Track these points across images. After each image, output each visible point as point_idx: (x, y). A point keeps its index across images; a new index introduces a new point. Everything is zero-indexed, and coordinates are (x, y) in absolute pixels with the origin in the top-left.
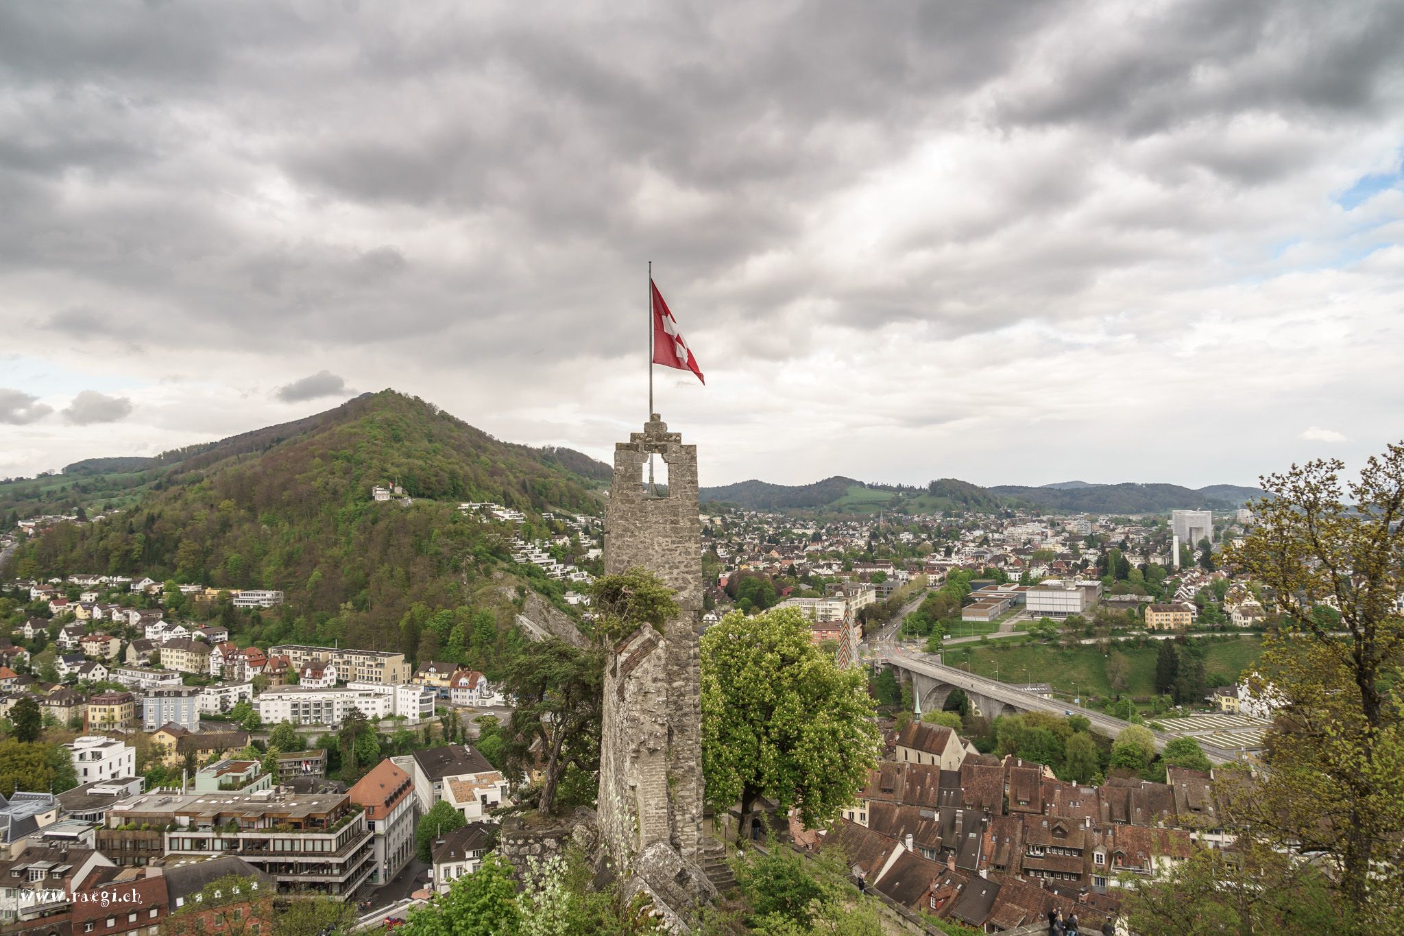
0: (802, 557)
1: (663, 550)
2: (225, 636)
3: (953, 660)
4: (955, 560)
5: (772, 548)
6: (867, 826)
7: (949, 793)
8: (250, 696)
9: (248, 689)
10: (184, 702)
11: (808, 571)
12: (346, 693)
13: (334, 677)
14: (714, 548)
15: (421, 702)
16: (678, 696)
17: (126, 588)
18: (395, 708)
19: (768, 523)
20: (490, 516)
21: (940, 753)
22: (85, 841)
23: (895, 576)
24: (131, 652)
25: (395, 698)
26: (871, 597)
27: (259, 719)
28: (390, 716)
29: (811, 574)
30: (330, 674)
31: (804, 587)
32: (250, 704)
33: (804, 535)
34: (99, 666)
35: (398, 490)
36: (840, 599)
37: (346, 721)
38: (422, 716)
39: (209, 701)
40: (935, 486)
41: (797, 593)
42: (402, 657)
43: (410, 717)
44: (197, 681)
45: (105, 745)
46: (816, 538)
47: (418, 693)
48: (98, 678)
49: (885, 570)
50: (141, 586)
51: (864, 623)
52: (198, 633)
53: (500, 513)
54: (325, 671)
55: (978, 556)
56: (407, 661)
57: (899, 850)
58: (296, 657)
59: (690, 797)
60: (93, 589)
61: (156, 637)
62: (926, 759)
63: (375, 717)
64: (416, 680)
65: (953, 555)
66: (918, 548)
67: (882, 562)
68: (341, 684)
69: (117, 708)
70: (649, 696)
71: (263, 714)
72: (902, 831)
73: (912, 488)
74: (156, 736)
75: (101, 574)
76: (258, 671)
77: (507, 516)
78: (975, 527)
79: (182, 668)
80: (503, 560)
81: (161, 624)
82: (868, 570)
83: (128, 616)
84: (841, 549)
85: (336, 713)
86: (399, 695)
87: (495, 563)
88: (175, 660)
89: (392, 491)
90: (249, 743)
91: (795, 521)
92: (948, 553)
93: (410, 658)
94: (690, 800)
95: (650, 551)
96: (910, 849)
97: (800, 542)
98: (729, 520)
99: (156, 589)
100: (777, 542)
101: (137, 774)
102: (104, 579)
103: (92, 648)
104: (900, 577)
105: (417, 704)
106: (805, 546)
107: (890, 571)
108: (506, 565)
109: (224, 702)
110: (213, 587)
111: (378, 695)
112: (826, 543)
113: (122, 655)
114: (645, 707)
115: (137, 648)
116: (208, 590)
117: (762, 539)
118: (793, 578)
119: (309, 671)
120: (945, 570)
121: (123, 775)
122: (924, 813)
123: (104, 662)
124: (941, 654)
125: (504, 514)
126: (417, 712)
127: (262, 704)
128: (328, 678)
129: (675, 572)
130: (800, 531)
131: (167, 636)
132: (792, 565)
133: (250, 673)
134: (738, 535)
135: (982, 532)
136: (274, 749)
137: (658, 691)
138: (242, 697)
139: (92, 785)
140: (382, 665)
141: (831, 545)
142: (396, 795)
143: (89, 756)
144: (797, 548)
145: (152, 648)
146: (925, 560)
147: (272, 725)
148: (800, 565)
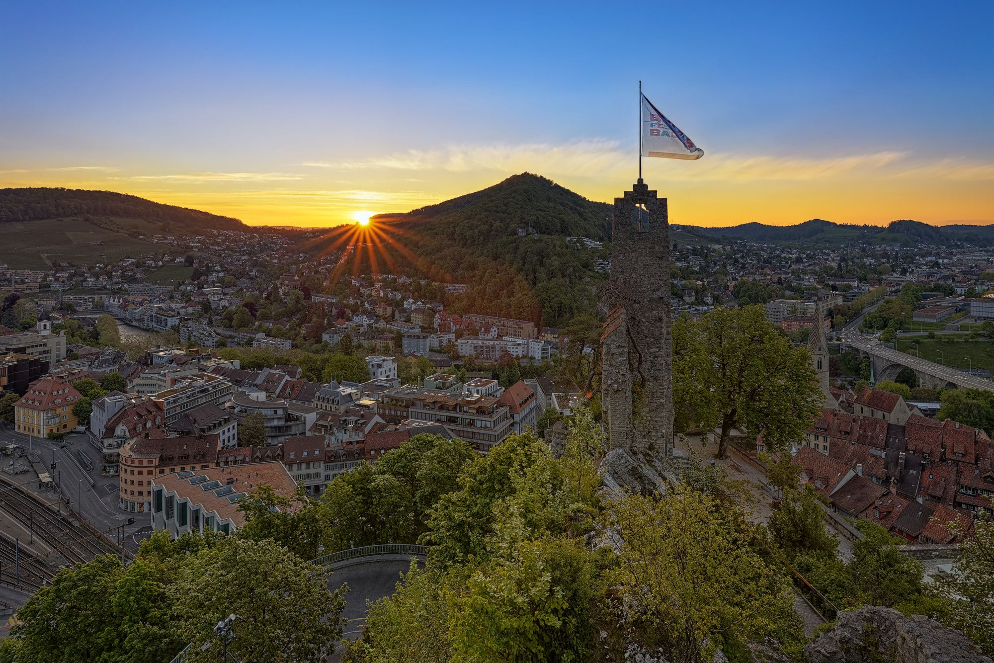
0: (787, 273)
1: (644, 265)
2: (442, 308)
3: (902, 348)
4: (908, 277)
5: (766, 267)
6: (827, 454)
7: (894, 440)
8: (454, 341)
9: (452, 336)
10: (421, 341)
11: (792, 282)
12: (502, 343)
13: (496, 333)
14: (724, 266)
15: (542, 350)
16: (654, 358)
17: (394, 281)
18: (528, 352)
19: (763, 251)
20: (582, 244)
21: (890, 411)
22: (373, 409)
23: (859, 288)
24: (397, 314)
25: (528, 347)
26: (840, 301)
27: (458, 353)
28: (524, 357)
29: (794, 284)
30: (494, 331)
31: (787, 292)
32: (454, 345)
33: (790, 258)
34: (382, 320)
35: (531, 230)
36: (814, 301)
37: (502, 357)
38: (543, 358)
39: (433, 341)
40: (893, 224)
41: (783, 297)
42: (532, 324)
43: (537, 358)
44: (428, 329)
45: (384, 360)
46: (799, 260)
47: (541, 345)
48: (382, 327)
49: (851, 283)
50: (401, 280)
51: (832, 318)
52: (429, 306)
53: (588, 243)
54: (492, 329)
55: (929, 275)
56: (535, 326)
57: (851, 474)
58: (477, 320)
60: (379, 281)
61: (409, 307)
62: (878, 414)
63: (517, 356)
64: (540, 338)
65: (908, 274)
66: (878, 269)
67: (848, 278)
68: (500, 337)
69: (390, 342)
70: (615, 356)
71: (459, 350)
72: (855, 461)
73: (876, 227)
74: (408, 358)
75: (383, 274)
76: (458, 327)
77: (592, 245)
78: (929, 254)
79: (420, 324)
80: (590, 270)
81: (411, 300)
82: (838, 283)
83: (395, 295)
84: (817, 268)
85: (497, 353)
86: (531, 346)
87: (585, 272)
88: (417, 319)
89: (527, 230)
90: (453, 366)
91: (783, 249)
92: (904, 272)
93: (537, 325)
94: (661, 424)
95: (636, 266)
96: (860, 474)
97: (787, 263)
98: (736, 248)
99: (408, 281)
100: (770, 263)
101: (398, 377)
102: (385, 276)
103: (379, 311)
104: (863, 288)
105: (540, 351)
106: (790, 266)
107: (855, 284)
108: (591, 273)
109: (441, 342)
110: (435, 281)
111: (519, 344)
112: (806, 264)
113: (393, 315)
114: (612, 363)
115: (400, 312)
116: (433, 283)
117: (759, 260)
118: (780, 286)
119: (483, 329)
120: (899, 284)
121: (392, 377)
122: (872, 451)
123: (384, 319)
124: (894, 342)
125: (591, 243)
126: (540, 355)
127: (460, 345)
128: (493, 334)
129: (652, 279)
130: (787, 256)
131: (414, 307)
132: (780, 278)
133: (454, 328)
134: (743, 257)
135: (933, 259)
136: (464, 370)
137: (621, 354)
138: (449, 340)
139: (377, 381)
140: (521, 328)
141: (810, 265)
142: (525, 401)
143: (375, 366)
144: (784, 267)
145: (406, 312)
146: (883, 277)
147: (464, 357)
148: (786, 278)
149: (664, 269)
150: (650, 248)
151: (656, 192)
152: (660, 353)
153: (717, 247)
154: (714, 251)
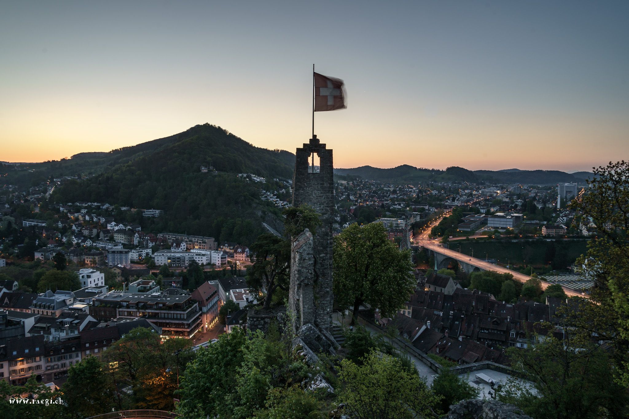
0: (388, 200)
1: (317, 196)
2: (140, 229)
3: (452, 247)
4: (456, 203)
5: (375, 196)
6: (410, 317)
7: (447, 304)
8: (151, 254)
9: (150, 251)
10: (124, 256)
11: (390, 207)
12: (190, 254)
13: (185, 247)
14: (348, 196)
15: (222, 258)
16: (322, 261)
17: (98, 208)
18: (211, 261)
19: (373, 185)
20: (251, 179)
21: (444, 287)
22: (85, 311)
23: (429, 210)
24: (102, 235)
25: (211, 257)
26: (418, 219)
27: (155, 263)
28: (209, 264)
29: (391, 208)
30: (183, 246)
31: (387, 213)
32: (151, 257)
33: (389, 190)
34: (89, 240)
35: (211, 168)
36: (403, 219)
37: (190, 265)
38: (222, 264)
39: (134, 255)
40: (448, 169)
41: (385, 216)
42: (214, 239)
43: (217, 264)
44: (129, 247)
45: (92, 272)
46: (394, 192)
47: (220, 255)
48: (89, 245)
49: (425, 207)
50: (105, 207)
51: (414, 230)
52: (129, 227)
53: (255, 178)
54: (181, 244)
55: (468, 201)
56: (215, 241)
57: (424, 328)
58: (171, 237)
59: (327, 304)
60: (85, 208)
61: (112, 228)
62: (438, 289)
63: (203, 264)
64: (219, 249)
65: (456, 201)
66: (440, 197)
67: (423, 203)
68: (188, 250)
69: (97, 257)
70: (306, 261)
71: (156, 261)
72: (425, 319)
73: (439, 170)
74: (113, 270)
75: (88, 202)
76: (154, 244)
77: (258, 180)
78: (467, 188)
79: (122, 242)
80: (256, 199)
81: (113, 223)
82: (417, 207)
83: (99, 219)
84: (405, 197)
85: (186, 262)
86: (212, 255)
87: (252, 200)
88: (120, 238)
89: (209, 168)
90: (151, 273)
91: (385, 184)
92: (453, 200)
93: (217, 240)
94: (327, 305)
95: (311, 197)
96: (429, 327)
97: (387, 193)
98: (356, 183)
99: (111, 208)
100: (377, 193)
101: (105, 284)
102: (89, 204)
103: (86, 232)
104: (431, 210)
105: (220, 259)
106: (389, 195)
107: (427, 207)
108: (257, 201)
109: (140, 255)
110: (134, 208)
111: (204, 255)
112: (399, 195)
113: (98, 235)
114: (304, 265)
115: (104, 233)
116: (132, 210)
117: (370, 192)
118: (383, 209)
119: (175, 244)
120: (451, 207)
121: (100, 284)
122: (436, 312)
123: (91, 238)
124: (448, 244)
125: (257, 179)
126: (220, 262)
127: (156, 258)
128: (183, 247)
129: (322, 206)
130: (387, 189)
131: (116, 228)
132: (383, 204)
133: (151, 245)
134: (360, 190)
135: (469, 191)
136: (160, 276)
137: (309, 259)
138: (147, 254)
139: (87, 289)
140: (205, 243)
141: (400, 195)
142: (211, 297)
143: (85, 277)
144: (386, 196)
145: (110, 233)
146: (443, 203)
147: (160, 266)
148: (386, 204)
149: (330, 199)
150: (321, 184)
151: (325, 145)
152: (326, 257)
153: (344, 182)
154: (342, 185)
